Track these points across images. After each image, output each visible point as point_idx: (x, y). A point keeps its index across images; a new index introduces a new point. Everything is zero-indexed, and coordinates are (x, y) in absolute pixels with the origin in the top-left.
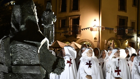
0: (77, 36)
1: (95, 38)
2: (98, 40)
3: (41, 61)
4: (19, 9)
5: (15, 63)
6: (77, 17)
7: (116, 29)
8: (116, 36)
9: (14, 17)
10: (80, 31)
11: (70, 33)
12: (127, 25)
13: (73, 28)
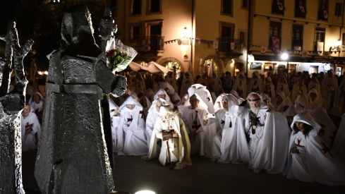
0: (157, 53)
1: (186, 56)
2: (189, 59)
3: (97, 80)
4: (70, 18)
5: (68, 81)
6: (157, 22)
7: (217, 43)
8: (217, 53)
9: (65, 27)
10: (163, 45)
11: (147, 48)
12: (233, 36)
13: (151, 39)
